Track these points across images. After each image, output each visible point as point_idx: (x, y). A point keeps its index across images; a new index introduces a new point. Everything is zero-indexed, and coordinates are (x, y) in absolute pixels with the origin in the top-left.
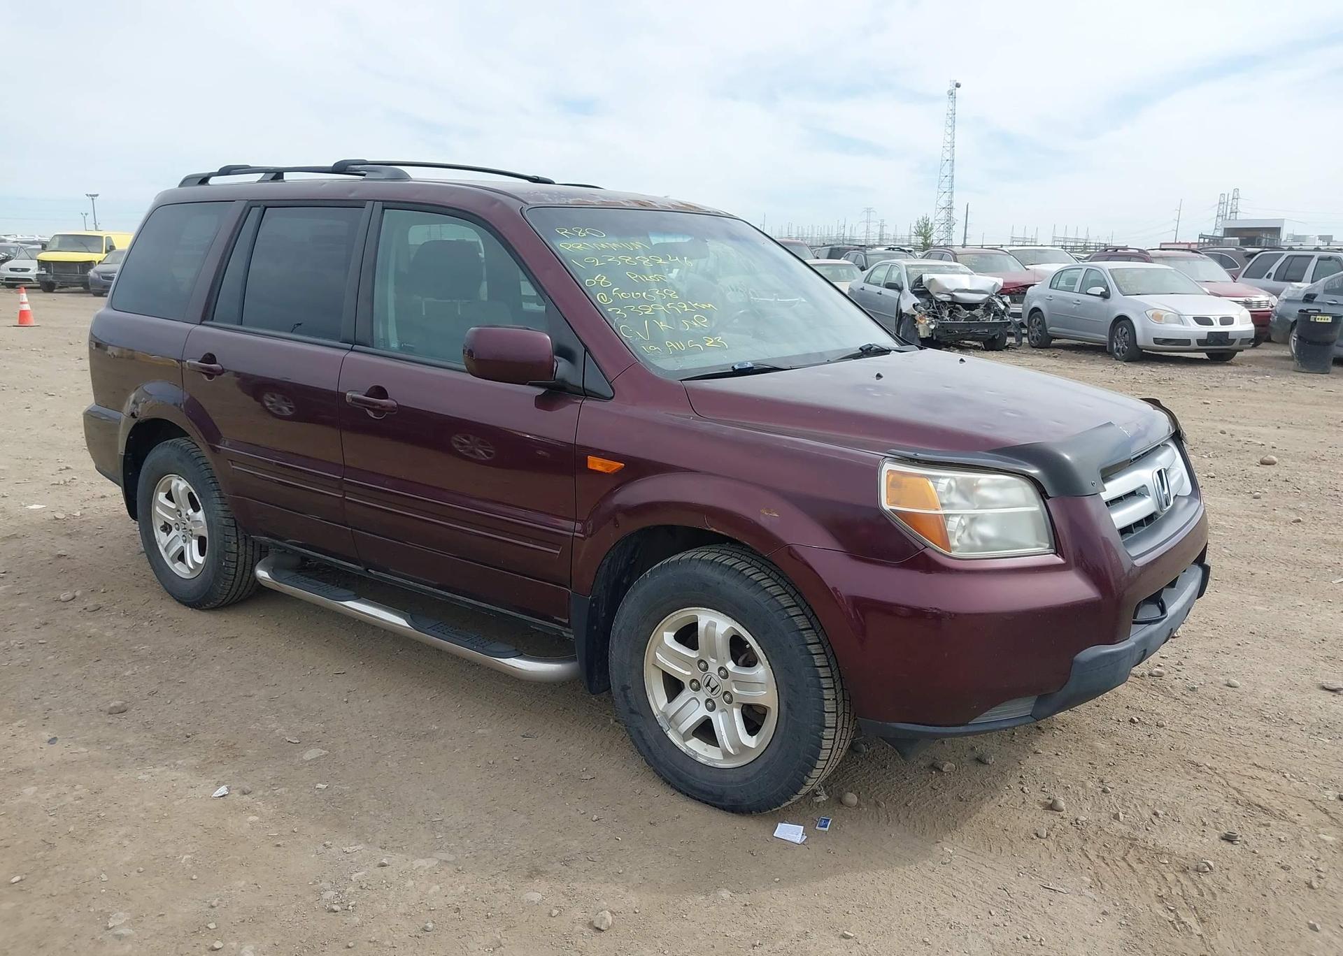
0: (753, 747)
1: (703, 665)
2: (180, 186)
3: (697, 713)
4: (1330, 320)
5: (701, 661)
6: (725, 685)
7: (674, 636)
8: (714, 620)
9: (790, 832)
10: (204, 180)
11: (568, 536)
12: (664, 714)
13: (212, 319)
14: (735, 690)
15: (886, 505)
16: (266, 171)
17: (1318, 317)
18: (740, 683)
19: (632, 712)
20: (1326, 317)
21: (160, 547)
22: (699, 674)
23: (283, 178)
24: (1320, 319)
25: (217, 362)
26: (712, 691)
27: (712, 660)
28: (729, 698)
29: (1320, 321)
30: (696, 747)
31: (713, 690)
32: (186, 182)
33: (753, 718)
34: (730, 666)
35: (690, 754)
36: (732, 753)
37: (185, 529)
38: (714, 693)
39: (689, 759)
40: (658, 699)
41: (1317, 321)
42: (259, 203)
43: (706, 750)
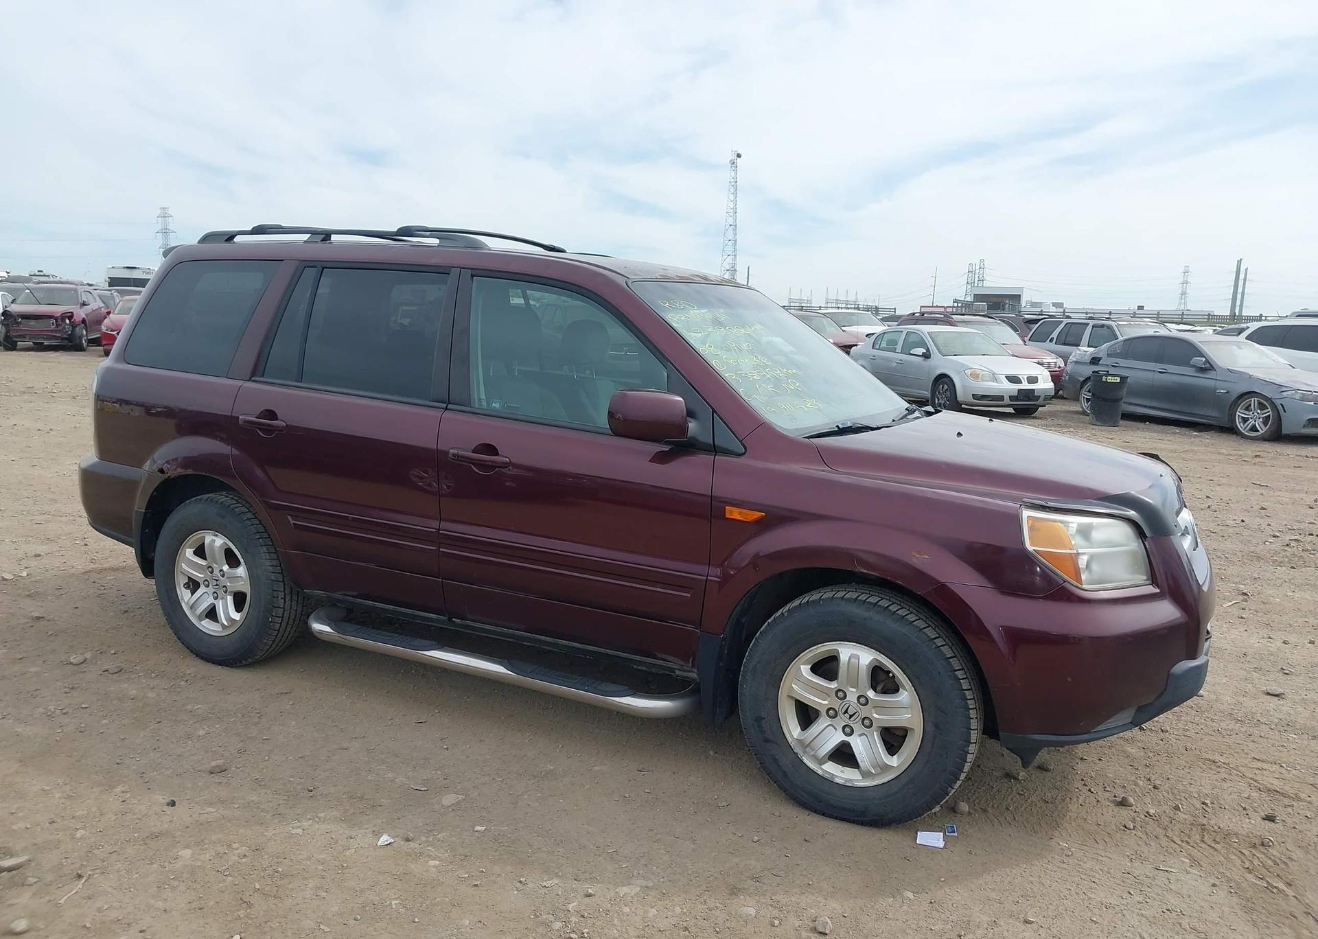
0: (895, 766)
1: (841, 694)
2: (199, 242)
3: (835, 738)
4: (1118, 380)
5: (839, 690)
6: (864, 711)
7: (811, 669)
8: (855, 652)
9: (931, 839)
10: (230, 237)
11: (702, 580)
12: (800, 741)
13: (263, 376)
14: (875, 715)
15: (1030, 548)
16: (313, 232)
17: (1109, 377)
18: (879, 707)
19: (767, 741)
20: (1116, 378)
21: (183, 605)
22: (836, 704)
23: (330, 240)
24: (1110, 379)
25: (279, 418)
26: (850, 718)
27: (851, 689)
28: (867, 723)
29: (1110, 381)
30: (833, 770)
31: (851, 716)
32: (208, 238)
33: (893, 739)
34: (871, 694)
35: (827, 776)
36: (874, 772)
37: (217, 585)
38: (852, 719)
39: (828, 781)
40: (793, 729)
41: (1108, 381)
42: (316, 264)
43: (842, 772)
